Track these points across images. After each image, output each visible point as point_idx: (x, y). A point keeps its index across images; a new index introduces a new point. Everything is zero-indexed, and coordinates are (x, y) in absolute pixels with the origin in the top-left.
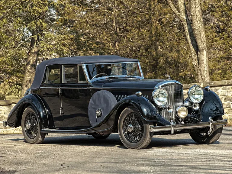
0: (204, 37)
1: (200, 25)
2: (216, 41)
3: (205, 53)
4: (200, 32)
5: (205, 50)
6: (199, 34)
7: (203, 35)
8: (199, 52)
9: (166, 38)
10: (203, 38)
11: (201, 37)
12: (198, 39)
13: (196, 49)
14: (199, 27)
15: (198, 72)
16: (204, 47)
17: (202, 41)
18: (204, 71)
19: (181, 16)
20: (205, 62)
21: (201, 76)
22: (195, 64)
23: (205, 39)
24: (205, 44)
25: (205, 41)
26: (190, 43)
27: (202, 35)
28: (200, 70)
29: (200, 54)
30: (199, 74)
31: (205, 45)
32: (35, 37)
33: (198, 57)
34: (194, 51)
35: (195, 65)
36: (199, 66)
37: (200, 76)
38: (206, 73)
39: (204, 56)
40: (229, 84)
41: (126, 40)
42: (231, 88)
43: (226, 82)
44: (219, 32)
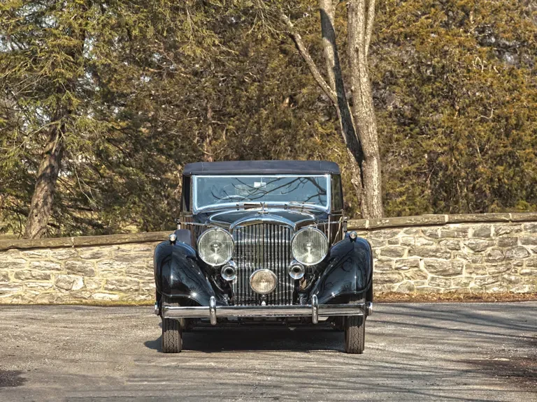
0: (375, 132)
1: (367, 110)
2: (397, 140)
3: (375, 162)
4: (366, 122)
5: (375, 158)
6: (365, 128)
7: (373, 129)
8: (363, 161)
9: (302, 132)
10: (372, 134)
11: (368, 132)
12: (363, 137)
13: (358, 155)
14: (365, 114)
15: (361, 199)
16: (374, 151)
17: (370, 141)
18: (372, 197)
19: (332, 91)
20: (375, 179)
21: (368, 207)
22: (356, 183)
23: (376, 136)
25: (375, 141)
27: (371, 129)
28: (366, 195)
29: (365, 164)
30: (363, 201)
31: (376, 147)
32: (58, 124)
33: (361, 170)
35: (356, 186)
36: (363, 187)
37: (366, 207)
38: (376, 201)
39: (374, 169)
40: (418, 223)
41: (226, 134)
42: (420, 231)
43: (413, 219)
44: (404, 124)
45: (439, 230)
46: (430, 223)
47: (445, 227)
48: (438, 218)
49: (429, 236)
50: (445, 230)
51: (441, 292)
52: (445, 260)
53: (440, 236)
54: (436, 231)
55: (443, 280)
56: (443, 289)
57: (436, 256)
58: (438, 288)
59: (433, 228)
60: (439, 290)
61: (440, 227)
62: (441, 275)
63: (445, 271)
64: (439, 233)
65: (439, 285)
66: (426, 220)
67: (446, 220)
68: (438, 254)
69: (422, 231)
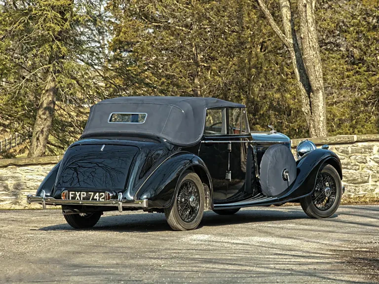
0: (321, 70)
1: (314, 53)
3: (321, 94)
4: (313, 63)
5: (320, 91)
6: (313, 67)
7: (319, 67)
8: (311, 93)
9: (271, 71)
10: (318, 72)
11: (315, 71)
12: (310, 74)
13: (307, 89)
14: (312, 56)
15: (310, 124)
16: (320, 86)
17: (316, 77)
18: (319, 122)
19: (286, 39)
20: (320, 108)
21: (315, 130)
22: (306, 111)
23: (321, 74)
24: (321, 82)
25: (321, 78)
26: (299, 79)
27: (317, 68)
28: (314, 121)
29: (313, 96)
30: (311, 125)
32: (50, 67)
33: (310, 101)
34: (305, 91)
35: (306, 113)
36: (312, 114)
37: (314, 129)
38: (322, 125)
39: (320, 100)
40: (332, 142)
41: (211, 73)
42: (334, 149)
43: (328, 139)
44: (353, 64)
45: (350, 148)
46: (342, 142)
47: (354, 145)
48: (349, 138)
49: (341, 152)
50: (354, 148)
51: (352, 197)
52: (355, 171)
53: (350, 152)
54: (347, 148)
55: (353, 187)
56: (353, 194)
57: (347, 168)
58: (349, 193)
59: (344, 146)
60: (350, 195)
61: (351, 145)
62: (351, 183)
63: (354, 180)
64: (350, 150)
65: (350, 191)
66: (339, 140)
67: (355, 140)
68: (349, 167)
69: (336, 149)
